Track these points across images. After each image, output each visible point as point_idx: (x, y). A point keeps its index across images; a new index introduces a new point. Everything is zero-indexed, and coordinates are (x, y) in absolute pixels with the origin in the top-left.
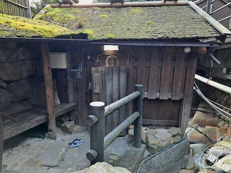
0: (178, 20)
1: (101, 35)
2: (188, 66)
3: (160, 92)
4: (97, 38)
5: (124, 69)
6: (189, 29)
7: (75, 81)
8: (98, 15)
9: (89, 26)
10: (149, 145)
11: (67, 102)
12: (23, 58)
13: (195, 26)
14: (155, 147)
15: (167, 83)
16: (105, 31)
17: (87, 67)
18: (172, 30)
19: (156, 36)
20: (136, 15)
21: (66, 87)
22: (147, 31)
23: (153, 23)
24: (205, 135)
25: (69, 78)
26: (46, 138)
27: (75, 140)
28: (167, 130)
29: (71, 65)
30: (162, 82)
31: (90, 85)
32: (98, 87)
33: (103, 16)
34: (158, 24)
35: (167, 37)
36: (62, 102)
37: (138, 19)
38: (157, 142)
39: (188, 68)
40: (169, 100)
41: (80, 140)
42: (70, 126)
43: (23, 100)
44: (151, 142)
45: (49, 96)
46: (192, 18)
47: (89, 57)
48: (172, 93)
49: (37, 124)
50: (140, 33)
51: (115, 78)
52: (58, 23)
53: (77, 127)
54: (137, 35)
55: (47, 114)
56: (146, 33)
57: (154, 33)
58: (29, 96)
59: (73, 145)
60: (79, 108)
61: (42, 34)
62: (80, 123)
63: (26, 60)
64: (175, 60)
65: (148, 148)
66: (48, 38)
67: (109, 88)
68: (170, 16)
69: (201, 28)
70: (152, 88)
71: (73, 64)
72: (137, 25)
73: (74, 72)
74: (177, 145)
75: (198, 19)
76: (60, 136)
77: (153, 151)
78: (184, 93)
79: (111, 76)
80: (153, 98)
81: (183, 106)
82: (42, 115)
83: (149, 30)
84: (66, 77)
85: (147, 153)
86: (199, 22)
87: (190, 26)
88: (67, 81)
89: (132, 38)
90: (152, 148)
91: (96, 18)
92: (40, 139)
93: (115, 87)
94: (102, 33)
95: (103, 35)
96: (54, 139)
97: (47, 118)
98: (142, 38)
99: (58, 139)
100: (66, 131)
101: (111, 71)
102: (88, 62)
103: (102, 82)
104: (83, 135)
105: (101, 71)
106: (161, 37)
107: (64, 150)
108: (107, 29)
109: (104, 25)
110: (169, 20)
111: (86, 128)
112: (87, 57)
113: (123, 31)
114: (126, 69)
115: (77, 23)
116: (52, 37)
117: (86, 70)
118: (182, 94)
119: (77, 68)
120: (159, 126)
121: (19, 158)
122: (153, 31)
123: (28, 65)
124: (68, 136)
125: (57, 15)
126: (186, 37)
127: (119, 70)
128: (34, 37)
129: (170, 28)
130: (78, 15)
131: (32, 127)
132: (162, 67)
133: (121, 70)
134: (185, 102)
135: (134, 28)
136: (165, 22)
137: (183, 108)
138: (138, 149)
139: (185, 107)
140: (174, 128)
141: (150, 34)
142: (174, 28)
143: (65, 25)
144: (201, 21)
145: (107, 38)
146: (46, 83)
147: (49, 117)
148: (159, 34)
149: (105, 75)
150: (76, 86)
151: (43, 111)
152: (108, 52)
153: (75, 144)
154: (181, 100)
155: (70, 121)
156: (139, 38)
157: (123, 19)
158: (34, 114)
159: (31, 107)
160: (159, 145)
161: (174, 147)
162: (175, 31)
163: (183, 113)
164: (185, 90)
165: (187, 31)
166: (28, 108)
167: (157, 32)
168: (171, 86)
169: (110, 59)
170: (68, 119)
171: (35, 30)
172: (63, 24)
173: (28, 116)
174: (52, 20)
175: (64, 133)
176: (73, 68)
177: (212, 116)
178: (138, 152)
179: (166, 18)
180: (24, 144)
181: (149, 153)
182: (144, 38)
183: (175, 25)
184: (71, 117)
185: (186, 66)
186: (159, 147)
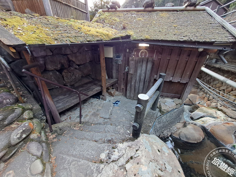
0: (198, 24)
1: (139, 36)
2: (198, 61)
3: (173, 77)
4: (137, 39)
5: (151, 60)
6: (208, 34)
7: (117, 65)
8: (135, 18)
9: (130, 28)
10: (162, 110)
11: (112, 78)
12: (87, 50)
13: (213, 31)
14: (165, 111)
15: (180, 71)
16: (142, 32)
17: (126, 57)
18: (194, 34)
19: (182, 38)
20: (164, 19)
21: (112, 69)
22: (174, 34)
23: (178, 26)
24: (189, 99)
25: (114, 64)
26: (101, 99)
27: (117, 101)
28: (172, 100)
29: (116, 55)
30: (176, 70)
31: (126, 69)
32: (132, 70)
33: (139, 19)
34: (183, 28)
35: (191, 40)
36: (109, 78)
37: (166, 22)
38: (167, 108)
39: (198, 63)
40: (179, 82)
41: (119, 102)
42: (114, 93)
43: (87, 76)
44: (163, 108)
45: (103, 76)
46: (210, 23)
47: (128, 51)
48: (181, 78)
49: (97, 92)
50: (169, 35)
51: (144, 66)
52: (108, 25)
53: (117, 93)
54: (167, 37)
55: (102, 86)
56: (174, 35)
57: (180, 35)
58: (91, 73)
59: (115, 104)
60: (119, 82)
61: (102, 38)
62: (119, 90)
63: (88, 51)
64: (189, 56)
65: (160, 111)
66: (106, 41)
67: (139, 71)
68: (191, 20)
69: (219, 34)
70: (168, 74)
71: (117, 54)
72: (166, 28)
73: (117, 60)
74: (177, 110)
75: (215, 24)
76: (108, 98)
77: (163, 113)
78: (190, 79)
79: (141, 64)
80: (167, 81)
81: (187, 87)
82: (99, 86)
83: (176, 33)
84: (112, 62)
85: (159, 114)
86: (217, 27)
87: (209, 30)
88: (112, 65)
89: (163, 39)
90: (163, 112)
91: (135, 20)
92: (98, 99)
93: (143, 71)
94: (140, 34)
95: (142, 36)
96: (105, 100)
97: (102, 89)
98: (171, 40)
99: (107, 100)
100: (111, 95)
101: (142, 60)
102: (127, 54)
103: (135, 67)
104: (120, 98)
105: (135, 60)
106: (186, 40)
107: (111, 108)
108: (144, 30)
109: (141, 27)
110: (191, 25)
111: (122, 93)
112: (126, 50)
113: (156, 33)
114: (153, 60)
115: (122, 25)
116: (109, 39)
117: (125, 58)
118: (189, 79)
119: (119, 58)
120: (167, 97)
121: (88, 111)
122: (180, 34)
123: (89, 54)
124: (112, 98)
125: (107, 18)
126: (207, 41)
127: (148, 60)
128: (98, 41)
129: (193, 32)
130: (121, 19)
131: (94, 94)
132: (178, 60)
133: (149, 60)
134: (189, 85)
135: (165, 30)
136: (188, 26)
137: (187, 88)
138: (154, 112)
139: (188, 88)
140: (177, 99)
141: (177, 37)
142: (196, 32)
143: (114, 27)
144: (218, 26)
145: (144, 38)
146: (102, 69)
147: (103, 88)
148: (184, 36)
149: (137, 63)
150: (117, 69)
151: (99, 84)
152: (142, 47)
153: (117, 104)
154: (187, 83)
155: (113, 89)
156: (169, 40)
157: (155, 22)
158: (94, 85)
159: (92, 80)
160: (167, 110)
161: (175, 111)
162: (197, 35)
163: (186, 91)
164: (191, 77)
165: (207, 36)
166: (90, 80)
167: (183, 35)
168: (182, 73)
169: (142, 52)
170: (112, 87)
171: (97, 34)
172: (111, 25)
173: (91, 86)
174: (104, 22)
175: (109, 96)
176: (117, 57)
177: (196, 88)
178: (155, 113)
179: (188, 22)
180: (90, 102)
181: (160, 114)
182: (172, 39)
183: (196, 29)
184: (114, 87)
185: (196, 61)
186: (167, 111)
